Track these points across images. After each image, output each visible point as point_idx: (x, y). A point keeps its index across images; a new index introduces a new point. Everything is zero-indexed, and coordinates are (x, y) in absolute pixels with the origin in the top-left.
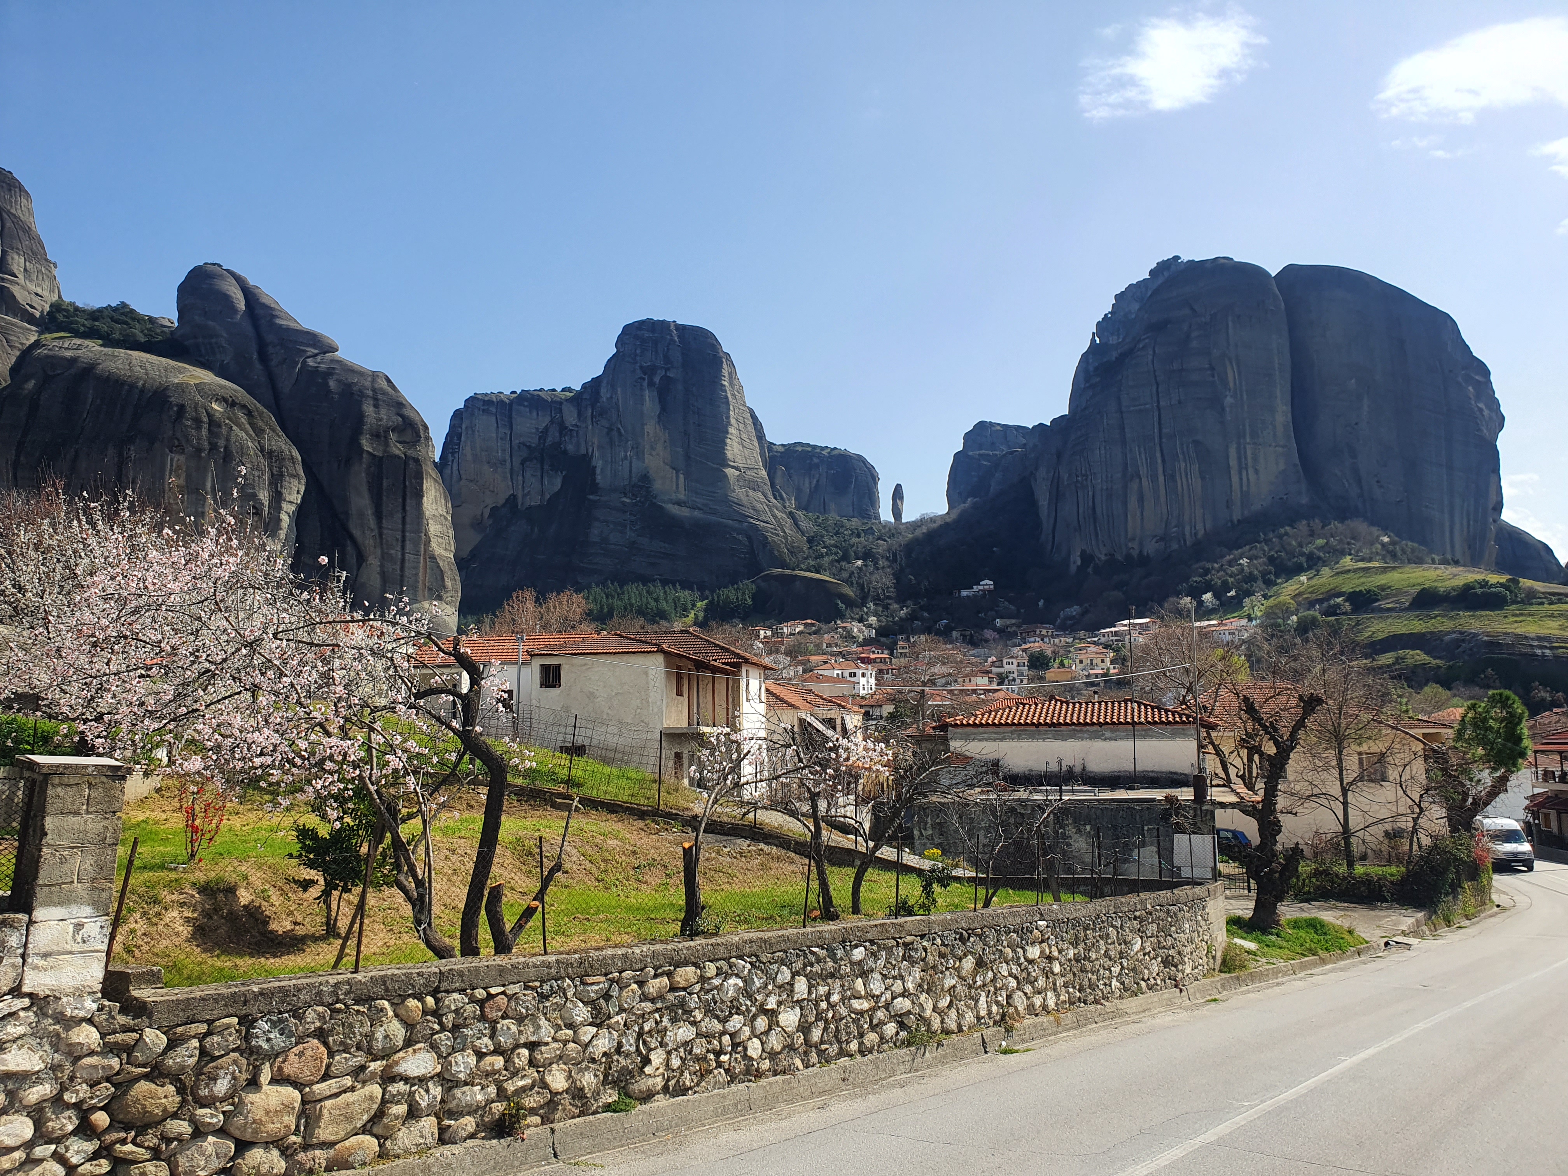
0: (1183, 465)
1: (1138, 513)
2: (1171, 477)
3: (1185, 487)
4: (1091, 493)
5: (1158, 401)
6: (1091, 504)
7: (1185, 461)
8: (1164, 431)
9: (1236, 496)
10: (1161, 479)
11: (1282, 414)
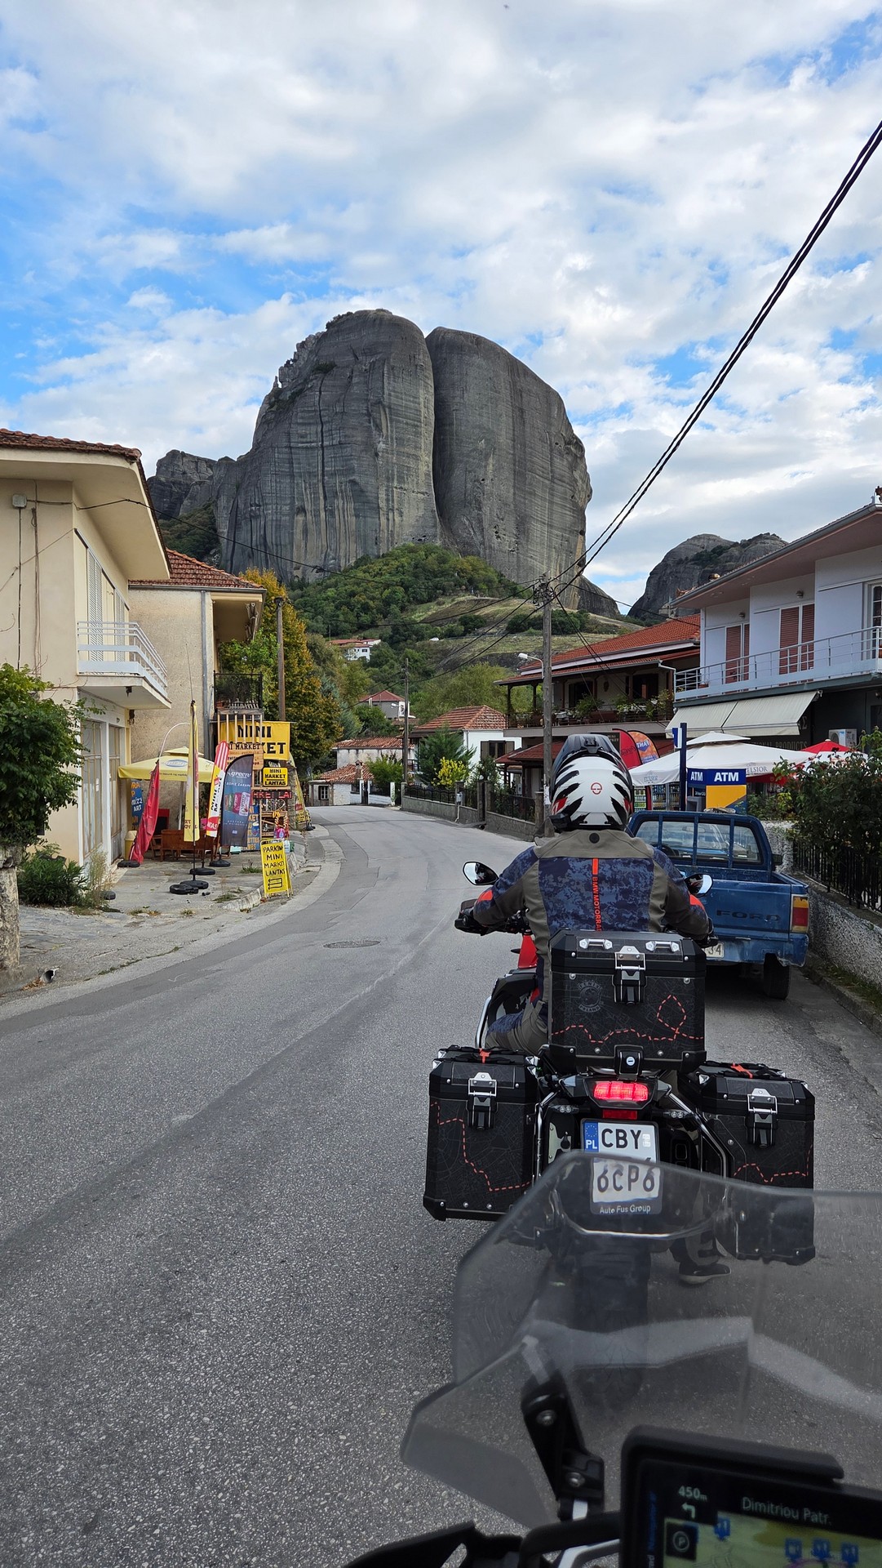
0: (341, 502)
1: (303, 545)
2: (330, 513)
3: (342, 523)
4: (262, 523)
5: (323, 441)
6: (262, 533)
7: (343, 499)
8: (326, 469)
9: (384, 535)
10: (323, 514)
11: (425, 463)
